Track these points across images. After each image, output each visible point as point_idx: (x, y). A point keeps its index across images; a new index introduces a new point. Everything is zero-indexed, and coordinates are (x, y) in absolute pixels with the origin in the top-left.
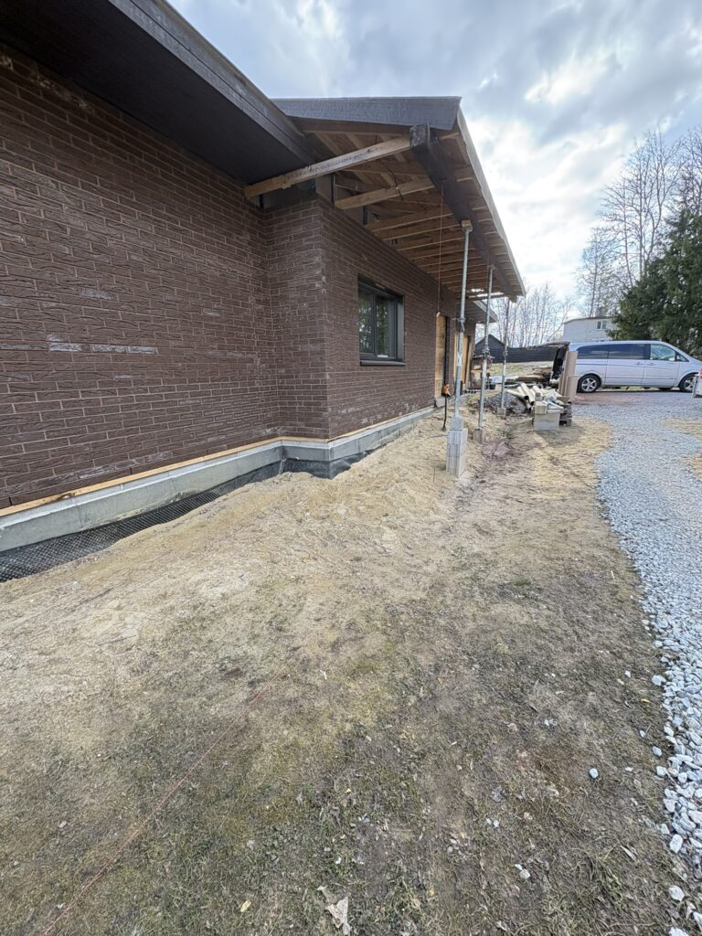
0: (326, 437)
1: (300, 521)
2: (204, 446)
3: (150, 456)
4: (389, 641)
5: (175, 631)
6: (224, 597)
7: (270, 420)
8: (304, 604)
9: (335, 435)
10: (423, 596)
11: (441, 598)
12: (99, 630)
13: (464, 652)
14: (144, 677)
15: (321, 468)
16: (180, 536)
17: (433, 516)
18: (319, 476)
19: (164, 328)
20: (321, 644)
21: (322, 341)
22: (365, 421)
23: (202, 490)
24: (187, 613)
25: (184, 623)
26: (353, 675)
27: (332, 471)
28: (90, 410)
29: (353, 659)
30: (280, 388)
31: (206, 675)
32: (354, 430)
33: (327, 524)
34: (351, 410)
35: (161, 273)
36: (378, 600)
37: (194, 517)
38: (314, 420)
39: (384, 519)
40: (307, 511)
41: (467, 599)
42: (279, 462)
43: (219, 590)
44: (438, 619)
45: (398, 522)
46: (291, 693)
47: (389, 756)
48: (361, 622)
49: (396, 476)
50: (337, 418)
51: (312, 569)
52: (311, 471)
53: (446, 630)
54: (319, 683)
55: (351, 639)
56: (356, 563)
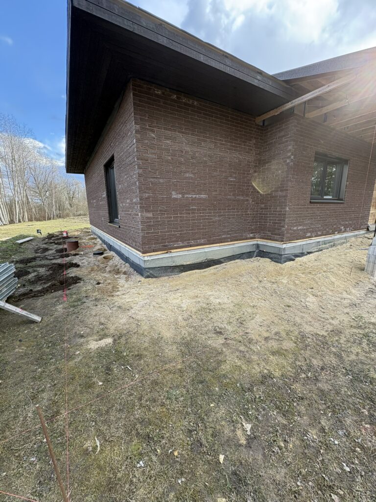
0: (282, 241)
1: (261, 282)
2: (220, 239)
3: (198, 241)
4: (297, 347)
5: (199, 310)
6: (220, 303)
7: (253, 230)
8: (255, 317)
9: (287, 241)
10: (325, 334)
11: (337, 338)
12: (175, 301)
13: (344, 368)
14: (187, 322)
15: (277, 257)
16: (205, 276)
17: (345, 295)
18: (275, 261)
19: (211, 187)
20: (260, 335)
21: (287, 190)
22: (309, 234)
23: (216, 258)
24: (204, 305)
25: (203, 309)
26: (273, 353)
27: (283, 260)
28: (181, 220)
29: (274, 347)
30: (260, 214)
31: (208, 330)
32: (301, 239)
33: (275, 286)
34: (300, 228)
35: (213, 163)
36: (295, 328)
37: (211, 270)
38: (277, 231)
39: (310, 290)
40: (265, 277)
41: (356, 344)
42: (254, 252)
43: (218, 301)
44: (331, 348)
45: (319, 293)
46: (242, 348)
47: (284, 391)
48: (283, 334)
49: (325, 269)
50: (290, 231)
51: (262, 304)
52: (271, 258)
53: (335, 354)
54: (255, 350)
55: (275, 339)
56: (287, 308)
